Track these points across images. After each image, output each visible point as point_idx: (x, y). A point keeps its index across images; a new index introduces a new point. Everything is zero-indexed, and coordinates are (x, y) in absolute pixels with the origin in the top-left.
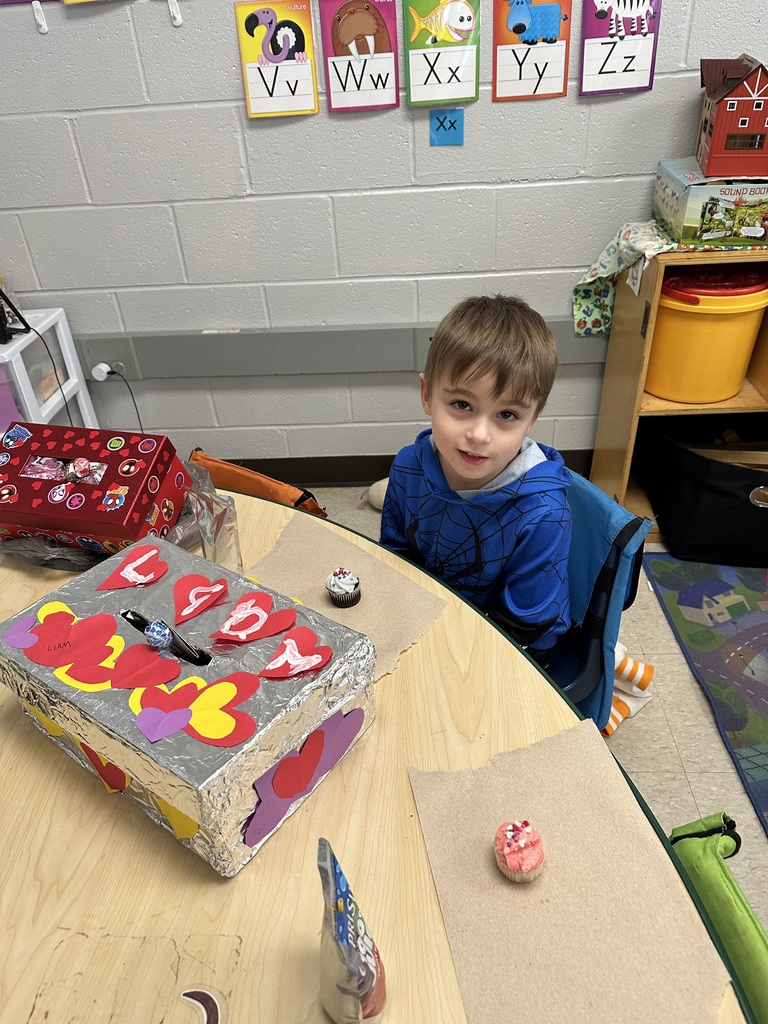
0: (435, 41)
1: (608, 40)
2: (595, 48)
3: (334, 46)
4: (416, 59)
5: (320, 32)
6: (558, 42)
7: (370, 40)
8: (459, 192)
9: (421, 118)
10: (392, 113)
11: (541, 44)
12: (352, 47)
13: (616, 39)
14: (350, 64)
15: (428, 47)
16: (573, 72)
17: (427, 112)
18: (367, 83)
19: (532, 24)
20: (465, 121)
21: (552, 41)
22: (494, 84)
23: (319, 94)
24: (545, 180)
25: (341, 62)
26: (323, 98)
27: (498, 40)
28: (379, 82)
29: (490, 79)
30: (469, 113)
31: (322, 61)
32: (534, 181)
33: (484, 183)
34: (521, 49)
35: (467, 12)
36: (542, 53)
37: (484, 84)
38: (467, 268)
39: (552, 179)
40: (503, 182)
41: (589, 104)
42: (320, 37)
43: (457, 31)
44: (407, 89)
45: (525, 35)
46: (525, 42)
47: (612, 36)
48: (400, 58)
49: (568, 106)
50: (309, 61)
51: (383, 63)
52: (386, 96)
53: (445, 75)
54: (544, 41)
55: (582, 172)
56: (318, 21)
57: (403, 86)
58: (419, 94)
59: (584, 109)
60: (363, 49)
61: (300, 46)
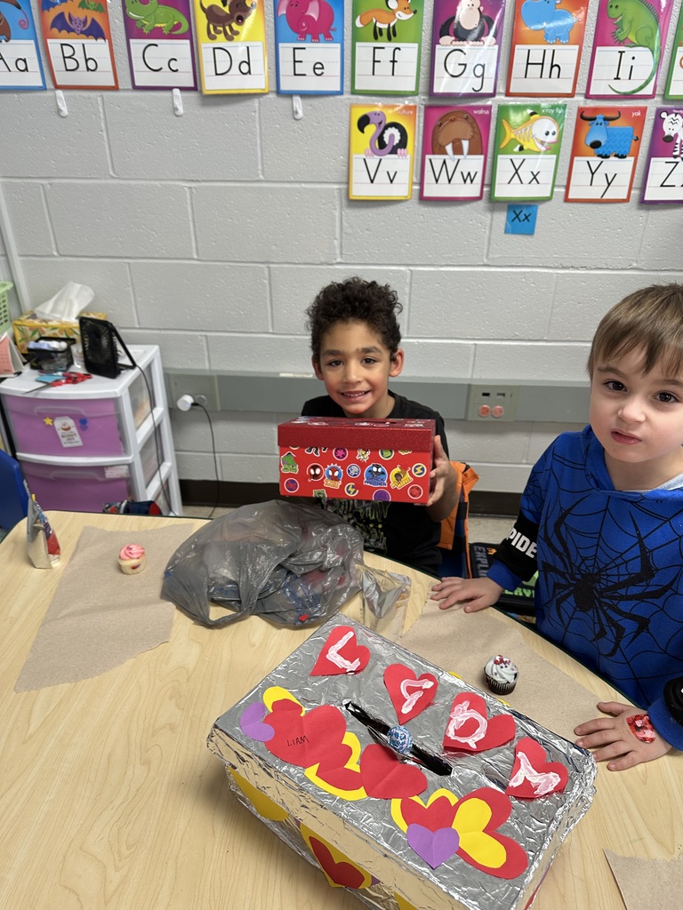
0: (521, 148)
1: (672, 159)
2: (659, 166)
3: (432, 145)
4: (504, 163)
5: (421, 133)
6: (628, 158)
7: (465, 144)
8: (525, 273)
9: (500, 210)
10: (475, 204)
11: (612, 158)
12: (449, 148)
13: (678, 159)
14: (444, 162)
15: (516, 153)
16: (637, 182)
17: (506, 206)
18: (457, 178)
19: (608, 142)
20: (538, 215)
21: (623, 157)
22: (567, 187)
23: (413, 183)
24: (601, 269)
25: (437, 160)
26: (417, 187)
27: (576, 152)
28: (467, 178)
29: (565, 183)
30: (542, 210)
31: (420, 157)
32: (591, 269)
33: (547, 267)
34: (595, 161)
35: (554, 128)
36: (612, 165)
37: (559, 186)
38: (522, 337)
39: (608, 269)
40: (564, 268)
41: (648, 210)
42: (421, 138)
43: (542, 143)
44: (492, 185)
45: (600, 150)
46: (600, 156)
47: (675, 157)
48: (489, 160)
49: (631, 212)
50: (408, 157)
51: (474, 164)
52: (472, 190)
53: (526, 177)
54: (616, 156)
55: (635, 265)
56: (422, 125)
57: (489, 181)
58: (503, 191)
59: (643, 213)
60: (458, 150)
61: (403, 143)
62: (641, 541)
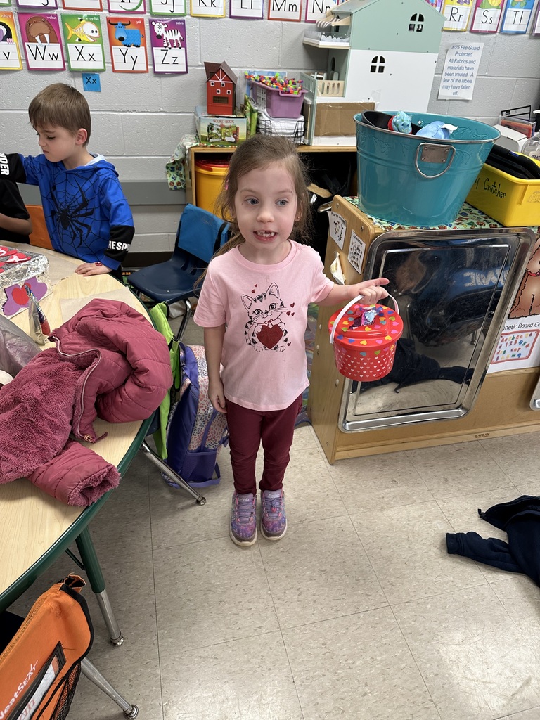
0: (80, 40)
1: (164, 48)
2: (158, 52)
3: (27, 37)
4: (71, 47)
5: (19, 29)
6: (141, 47)
7: (47, 36)
8: (102, 115)
9: (78, 76)
10: (62, 73)
11: (132, 47)
12: (37, 38)
13: (167, 48)
14: (37, 47)
15: (77, 43)
16: (150, 61)
17: (80, 74)
18: (47, 56)
19: (127, 37)
20: (101, 80)
21: (138, 46)
22: (113, 63)
23: (22, 60)
24: (144, 112)
25: (33, 46)
26: (24, 62)
27: (112, 44)
28: (53, 57)
29: (110, 61)
30: (101, 76)
31: (22, 44)
32: (139, 112)
33: (114, 111)
34: (124, 49)
35: (95, 29)
36: (133, 51)
37: (108, 63)
38: (111, 154)
39: (148, 112)
40: (123, 112)
41: (160, 77)
42: (20, 32)
43: (90, 37)
44: (68, 62)
45: (125, 42)
46: (125, 45)
47: (165, 47)
48: (64, 47)
49: (149, 77)
50: (15, 40)
51: (55, 48)
52: (58, 64)
53: (87, 58)
54: (134, 46)
55: (162, 109)
56: (18, 24)
57: (66, 60)
58: (75, 65)
59: (157, 79)
60: (43, 40)
61: (9, 35)
62: (80, 189)
